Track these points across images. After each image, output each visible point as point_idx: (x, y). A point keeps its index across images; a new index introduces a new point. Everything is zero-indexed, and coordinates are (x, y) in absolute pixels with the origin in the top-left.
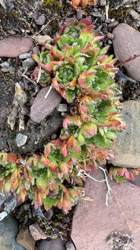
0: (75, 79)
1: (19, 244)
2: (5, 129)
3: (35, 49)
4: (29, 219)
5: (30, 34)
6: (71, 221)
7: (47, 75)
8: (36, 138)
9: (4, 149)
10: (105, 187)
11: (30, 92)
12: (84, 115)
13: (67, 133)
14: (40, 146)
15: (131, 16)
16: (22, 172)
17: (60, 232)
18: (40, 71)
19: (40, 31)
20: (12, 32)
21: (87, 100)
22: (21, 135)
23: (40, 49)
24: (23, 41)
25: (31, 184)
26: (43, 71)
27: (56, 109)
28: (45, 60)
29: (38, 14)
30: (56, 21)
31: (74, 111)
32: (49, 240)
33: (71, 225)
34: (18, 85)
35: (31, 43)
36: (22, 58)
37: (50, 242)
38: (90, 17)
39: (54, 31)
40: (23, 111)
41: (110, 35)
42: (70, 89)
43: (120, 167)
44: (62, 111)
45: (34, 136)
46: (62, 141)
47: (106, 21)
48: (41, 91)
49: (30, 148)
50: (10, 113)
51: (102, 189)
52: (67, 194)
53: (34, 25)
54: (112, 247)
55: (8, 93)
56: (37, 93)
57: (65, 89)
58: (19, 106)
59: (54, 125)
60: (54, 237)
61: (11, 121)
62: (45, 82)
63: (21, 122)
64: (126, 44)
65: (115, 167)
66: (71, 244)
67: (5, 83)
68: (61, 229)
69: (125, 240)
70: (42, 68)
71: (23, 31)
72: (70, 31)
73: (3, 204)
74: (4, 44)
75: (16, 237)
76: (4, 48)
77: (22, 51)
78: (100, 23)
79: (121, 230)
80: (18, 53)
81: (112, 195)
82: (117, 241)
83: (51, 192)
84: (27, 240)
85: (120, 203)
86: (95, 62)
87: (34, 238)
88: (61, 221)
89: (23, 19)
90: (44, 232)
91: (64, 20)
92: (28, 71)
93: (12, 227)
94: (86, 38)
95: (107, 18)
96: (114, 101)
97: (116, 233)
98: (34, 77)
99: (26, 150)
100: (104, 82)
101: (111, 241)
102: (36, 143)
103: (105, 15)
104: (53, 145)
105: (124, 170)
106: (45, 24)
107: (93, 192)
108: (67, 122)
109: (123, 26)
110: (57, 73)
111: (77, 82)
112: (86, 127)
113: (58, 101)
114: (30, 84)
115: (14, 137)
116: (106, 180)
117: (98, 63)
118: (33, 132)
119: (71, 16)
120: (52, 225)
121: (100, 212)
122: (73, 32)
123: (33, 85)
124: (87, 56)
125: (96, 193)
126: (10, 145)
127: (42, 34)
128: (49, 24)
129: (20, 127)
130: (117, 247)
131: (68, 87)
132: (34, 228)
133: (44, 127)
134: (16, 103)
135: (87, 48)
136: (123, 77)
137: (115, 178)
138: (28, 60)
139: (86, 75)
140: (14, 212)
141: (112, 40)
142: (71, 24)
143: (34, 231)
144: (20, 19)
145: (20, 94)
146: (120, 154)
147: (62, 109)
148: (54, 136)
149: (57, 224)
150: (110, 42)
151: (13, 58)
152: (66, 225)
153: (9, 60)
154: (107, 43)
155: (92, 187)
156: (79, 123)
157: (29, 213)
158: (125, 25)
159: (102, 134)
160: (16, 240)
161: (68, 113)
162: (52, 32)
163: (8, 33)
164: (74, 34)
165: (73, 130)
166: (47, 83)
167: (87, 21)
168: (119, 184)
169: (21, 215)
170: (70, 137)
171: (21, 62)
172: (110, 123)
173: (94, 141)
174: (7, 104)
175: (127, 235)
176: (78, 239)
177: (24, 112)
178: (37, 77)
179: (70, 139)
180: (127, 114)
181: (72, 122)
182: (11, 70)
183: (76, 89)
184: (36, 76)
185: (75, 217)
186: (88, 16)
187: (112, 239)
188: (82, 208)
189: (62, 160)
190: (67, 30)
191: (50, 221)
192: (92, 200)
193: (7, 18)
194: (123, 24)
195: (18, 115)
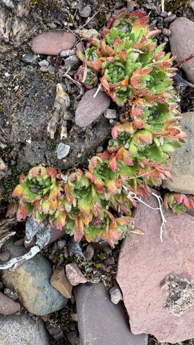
0: (127, 77)
1: (54, 288)
2: (43, 139)
3: (79, 45)
4: (65, 259)
5: (73, 28)
6: (116, 263)
7: (94, 75)
8: (80, 149)
9: (41, 163)
10: (159, 219)
11: (74, 95)
12: (138, 121)
13: (116, 143)
14: (83, 160)
15: (191, 8)
16: (62, 190)
17: (103, 276)
18: (86, 70)
19: (84, 25)
20: (53, 26)
21: (141, 102)
22: (63, 145)
23: (85, 46)
24: (65, 36)
25: (72, 206)
26: (89, 70)
27: (103, 114)
28: (91, 58)
29: (83, 5)
30: (104, 14)
31: (124, 117)
32: (90, 285)
33: (116, 267)
34: (60, 86)
35: (74, 38)
36: (64, 55)
37: (91, 288)
38: (143, 9)
39: (101, 26)
40: (66, 116)
41: (166, 31)
42: (122, 89)
43: (177, 193)
44: (111, 117)
45: (77, 147)
46: (110, 154)
47: (162, 15)
48: (86, 93)
49: (72, 162)
50: (50, 119)
51: (155, 221)
52: (114, 222)
53: (78, 18)
54: (168, 294)
55: (48, 96)
56: (82, 96)
57: (115, 91)
58: (61, 110)
59: (101, 134)
60: (96, 281)
61: (51, 128)
62: (91, 83)
63: (64, 129)
64: (185, 41)
65: (171, 192)
66: (117, 290)
67: (45, 84)
68: (103, 272)
69: (183, 285)
70: (88, 67)
71: (66, 24)
72: (120, 24)
73: (35, 236)
74: (43, 39)
75: (50, 279)
76: (43, 43)
77: (64, 48)
78: (154, 17)
79: (179, 273)
80: (59, 50)
81: (167, 229)
82: (174, 286)
83: (94, 218)
84: (63, 282)
85: (178, 240)
86: (150, 59)
87: (71, 281)
88: (103, 262)
89: (66, 10)
90: (84, 274)
91: (113, 12)
92: (70, 71)
93: (44, 268)
94: (139, 32)
95: (163, 11)
96: (172, 107)
97: (172, 276)
98: (78, 77)
99: (68, 163)
100: (160, 84)
101: (166, 286)
102: (79, 156)
103: (161, 7)
104: (99, 158)
105: (182, 197)
106: (91, 16)
107: (144, 224)
108: (117, 130)
109: (182, 21)
110: (107, 71)
111: (129, 82)
112: (139, 135)
113: (106, 104)
114: (73, 85)
115: (54, 148)
116: (160, 209)
117: (154, 61)
118: (76, 142)
119: (120, 8)
120: (93, 266)
121: (152, 250)
122: (123, 25)
123: (77, 87)
124: (141, 52)
125: (148, 225)
126: (48, 158)
127: (87, 27)
128: (96, 17)
129: (62, 135)
130: (173, 294)
131: (119, 87)
132: (72, 268)
133: (89, 136)
134: (57, 106)
135: (141, 42)
136: (181, 81)
137: (171, 207)
138: (71, 57)
139: (141, 73)
140: (46, 251)
141: (168, 37)
142: (121, 16)
143: (71, 271)
144: (63, 9)
145: (62, 97)
146: (177, 175)
147: (110, 115)
148: (101, 149)
149: (99, 266)
150: (166, 40)
151: (53, 56)
152: (110, 267)
153: (49, 57)
154: (163, 41)
155: (143, 218)
156: (131, 130)
157: (65, 251)
158: (184, 19)
159: (158, 145)
160: (50, 282)
161: (118, 120)
162: (99, 27)
163: (48, 27)
164: (125, 28)
165: (122, 141)
166: (93, 85)
167: (141, 14)
168: (176, 214)
169: (55, 254)
170: (119, 149)
171: (63, 61)
172: (167, 132)
173: (147, 155)
174: (47, 108)
175: (186, 280)
176: (126, 282)
177: (68, 116)
178: (82, 76)
179: (119, 151)
180: (186, 128)
181: (122, 130)
182: (51, 70)
183: (128, 90)
184: (80, 76)
185: (121, 255)
186: (140, 8)
187: (168, 283)
188: (131, 244)
189: (110, 179)
190: (117, 23)
191: (90, 261)
192: (143, 234)
193: (48, 8)
194: (182, 18)
195: (59, 121)
